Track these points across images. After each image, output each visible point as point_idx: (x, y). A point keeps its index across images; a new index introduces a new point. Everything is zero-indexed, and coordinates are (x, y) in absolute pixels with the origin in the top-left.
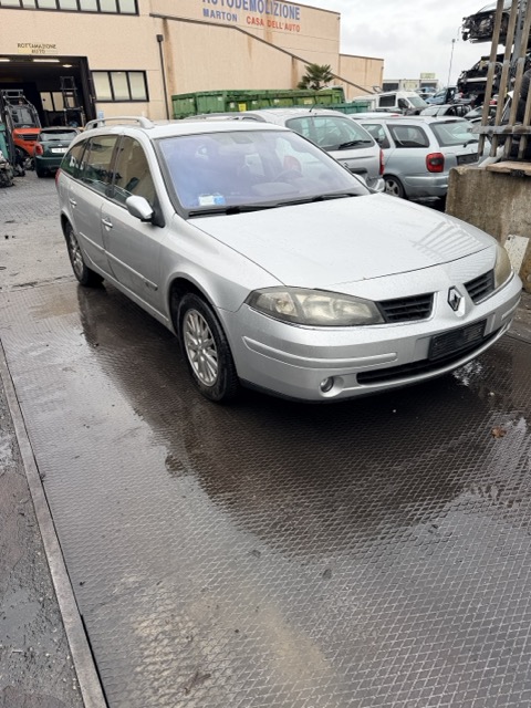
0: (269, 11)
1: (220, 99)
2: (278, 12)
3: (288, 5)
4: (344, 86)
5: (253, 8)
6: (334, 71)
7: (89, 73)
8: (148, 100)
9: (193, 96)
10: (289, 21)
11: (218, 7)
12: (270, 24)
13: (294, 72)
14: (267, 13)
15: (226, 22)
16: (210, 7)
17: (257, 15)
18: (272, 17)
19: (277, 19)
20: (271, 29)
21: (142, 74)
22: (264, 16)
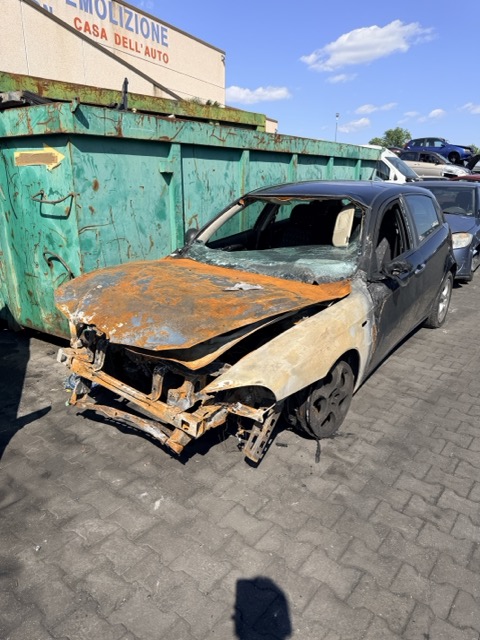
0: (117, 19)
2: (132, 25)
3: (150, 21)
5: (85, 7)
10: (151, 44)
14: (111, 20)
17: (93, 19)
18: (123, 32)
19: (131, 36)
20: (121, 47)
22: (106, 24)
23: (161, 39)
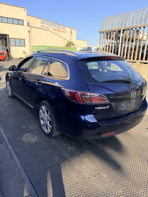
1: (44, 47)
3: (63, 26)
4: (77, 47)
5: (54, 26)
6: (74, 43)
7: (9, 39)
8: (25, 46)
9: (37, 46)
10: (63, 30)
11: (45, 25)
12: (59, 30)
13: (64, 43)
14: (58, 28)
15: (47, 29)
16: (43, 25)
17: (55, 28)
18: (59, 29)
19: (60, 29)
20: (59, 32)
21: (24, 40)
22: (57, 28)
23: (65, 29)
